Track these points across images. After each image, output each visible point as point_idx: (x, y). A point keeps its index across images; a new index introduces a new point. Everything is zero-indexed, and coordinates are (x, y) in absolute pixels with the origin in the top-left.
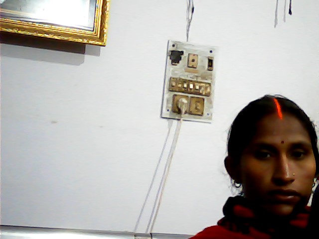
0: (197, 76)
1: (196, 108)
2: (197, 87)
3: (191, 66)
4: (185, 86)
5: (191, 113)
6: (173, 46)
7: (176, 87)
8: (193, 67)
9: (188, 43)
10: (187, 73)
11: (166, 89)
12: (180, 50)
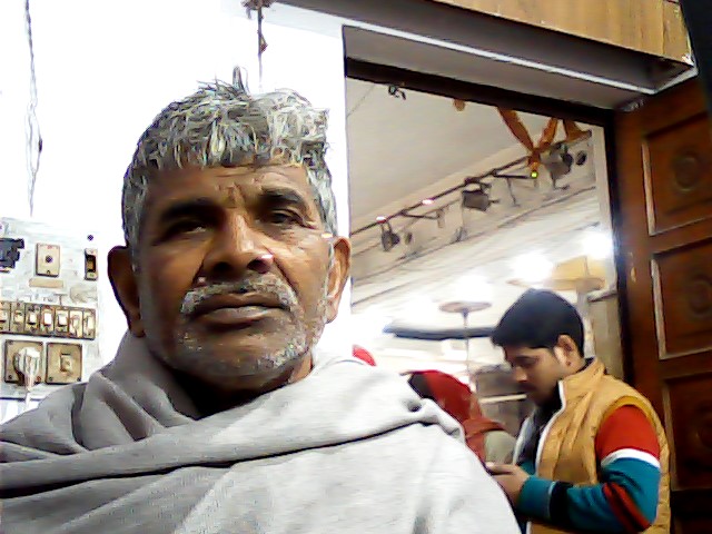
0: (61, 296)
2: (63, 321)
3: (44, 272)
4: (33, 318)
5: (50, 382)
8: (48, 275)
9: (32, 219)
10: (34, 290)
12: (15, 238)
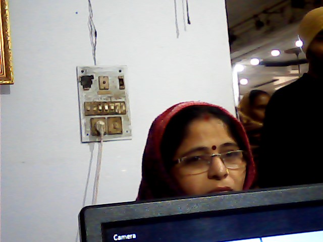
0: (110, 97)
1: (115, 128)
2: (113, 108)
3: (102, 88)
4: (100, 108)
5: (110, 133)
6: (82, 72)
7: (92, 111)
8: (105, 89)
9: (96, 66)
10: (100, 96)
11: (82, 115)
12: (90, 75)
